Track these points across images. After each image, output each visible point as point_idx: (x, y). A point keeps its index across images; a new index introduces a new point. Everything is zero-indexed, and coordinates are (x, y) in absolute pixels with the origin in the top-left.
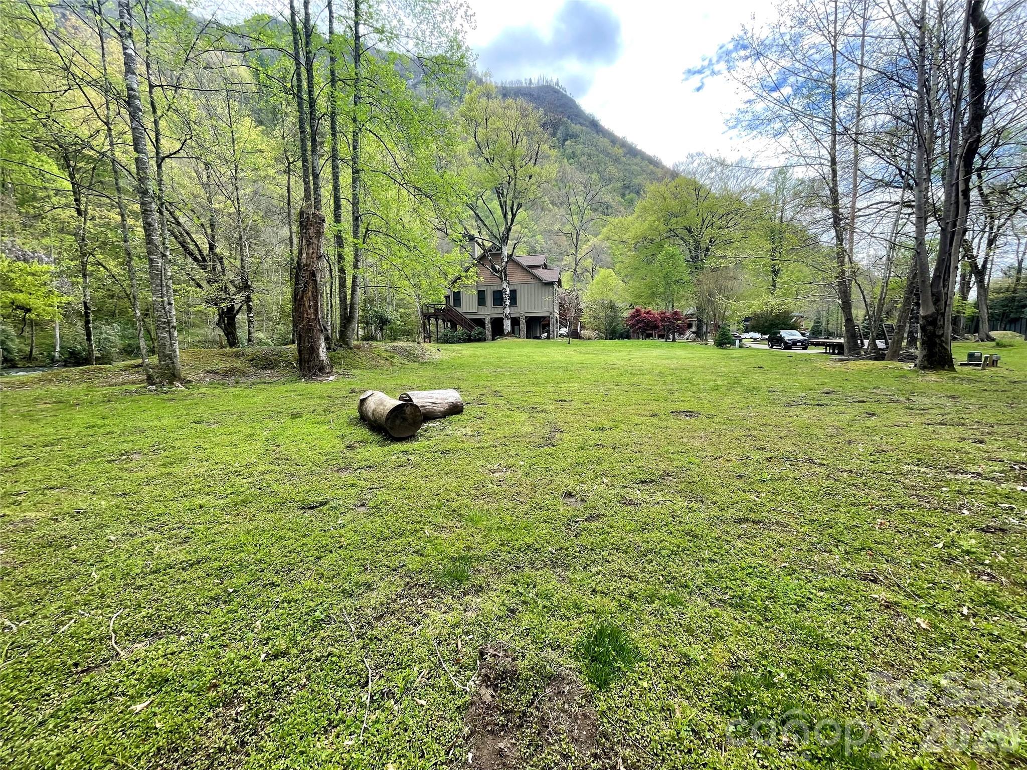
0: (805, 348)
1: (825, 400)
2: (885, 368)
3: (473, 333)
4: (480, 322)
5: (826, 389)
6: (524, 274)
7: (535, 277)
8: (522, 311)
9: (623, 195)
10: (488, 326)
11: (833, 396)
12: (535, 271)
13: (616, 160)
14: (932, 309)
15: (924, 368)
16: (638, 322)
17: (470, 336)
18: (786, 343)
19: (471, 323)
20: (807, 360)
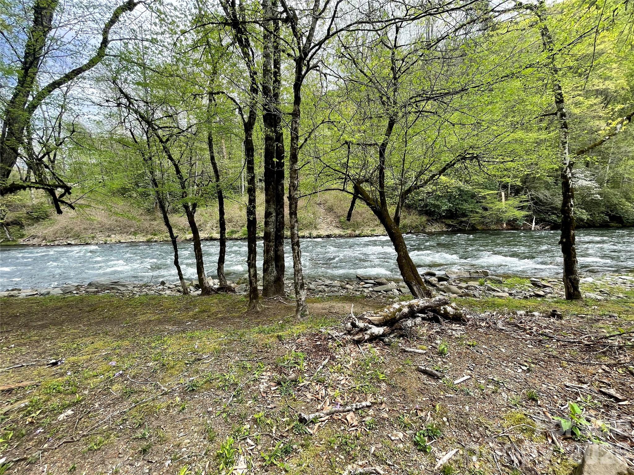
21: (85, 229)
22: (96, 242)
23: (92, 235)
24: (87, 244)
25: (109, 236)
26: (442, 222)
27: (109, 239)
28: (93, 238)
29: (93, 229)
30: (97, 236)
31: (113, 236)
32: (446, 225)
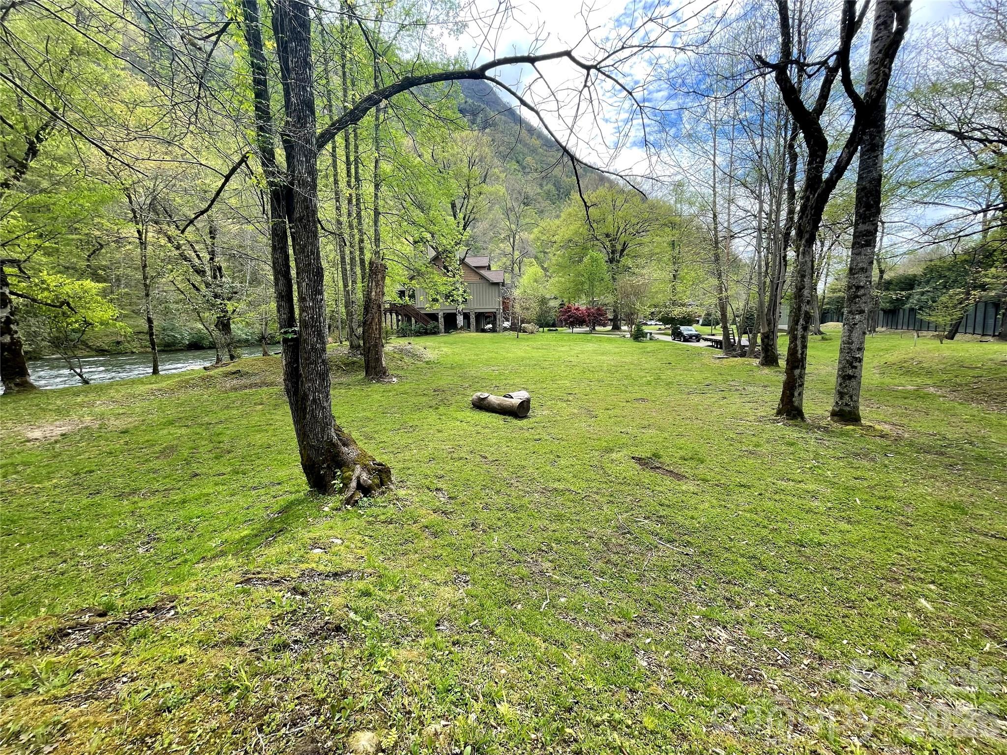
0: (698, 341)
1: (706, 389)
2: (743, 364)
3: (429, 327)
4: (434, 317)
5: (707, 383)
6: (473, 275)
7: (483, 277)
8: (472, 307)
9: (541, 185)
10: (441, 320)
11: (710, 387)
12: (483, 272)
13: (534, 151)
14: (767, 329)
15: (763, 364)
16: (570, 317)
17: (426, 329)
18: (684, 337)
19: (426, 318)
20: (698, 353)
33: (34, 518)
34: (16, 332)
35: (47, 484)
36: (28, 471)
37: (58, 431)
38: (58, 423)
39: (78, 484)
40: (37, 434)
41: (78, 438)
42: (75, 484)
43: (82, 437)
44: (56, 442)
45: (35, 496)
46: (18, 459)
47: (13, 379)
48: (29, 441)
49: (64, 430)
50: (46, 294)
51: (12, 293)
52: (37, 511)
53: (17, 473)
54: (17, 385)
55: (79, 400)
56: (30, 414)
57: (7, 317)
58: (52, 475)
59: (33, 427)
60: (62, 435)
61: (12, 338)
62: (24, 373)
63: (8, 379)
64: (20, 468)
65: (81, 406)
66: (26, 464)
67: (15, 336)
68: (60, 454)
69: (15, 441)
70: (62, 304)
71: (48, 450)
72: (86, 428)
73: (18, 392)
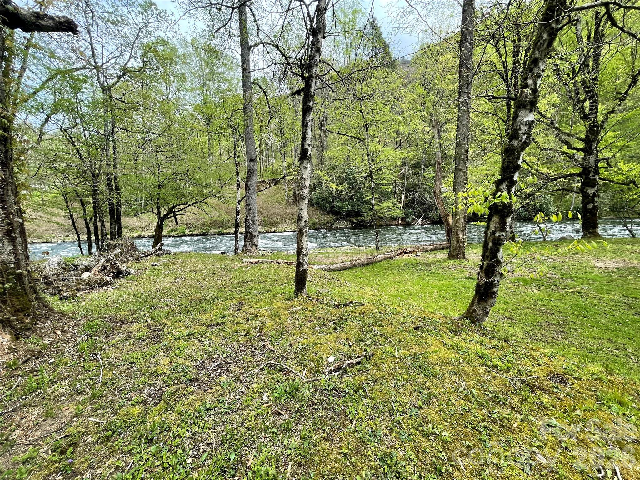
21: (46, 230)
22: (56, 240)
23: (53, 235)
24: (48, 242)
25: (68, 236)
26: (349, 220)
27: (67, 238)
28: (54, 237)
29: (54, 230)
30: (57, 236)
31: (71, 235)
32: (351, 222)
33: (598, 314)
34: (597, 202)
35: (606, 296)
36: (595, 285)
37: (614, 266)
38: (614, 260)
39: (626, 303)
40: (600, 264)
41: (627, 273)
42: (625, 303)
43: (630, 273)
44: (612, 272)
45: (599, 301)
46: (589, 276)
47: (589, 229)
48: (596, 267)
49: (619, 265)
50: (620, 177)
51: (600, 178)
52: (600, 310)
53: (589, 284)
54: (590, 233)
55: (629, 247)
56: (597, 252)
57: (594, 193)
58: (610, 292)
59: (599, 260)
60: (617, 269)
61: (594, 206)
62: (595, 226)
63: (586, 229)
64: (591, 282)
65: (631, 251)
66: (595, 281)
67: (596, 204)
68: (615, 281)
69: (588, 265)
70: (630, 182)
71: (607, 276)
72: (634, 267)
73: (590, 237)
